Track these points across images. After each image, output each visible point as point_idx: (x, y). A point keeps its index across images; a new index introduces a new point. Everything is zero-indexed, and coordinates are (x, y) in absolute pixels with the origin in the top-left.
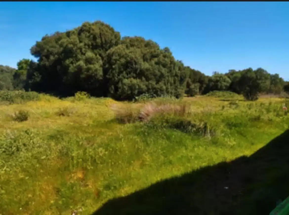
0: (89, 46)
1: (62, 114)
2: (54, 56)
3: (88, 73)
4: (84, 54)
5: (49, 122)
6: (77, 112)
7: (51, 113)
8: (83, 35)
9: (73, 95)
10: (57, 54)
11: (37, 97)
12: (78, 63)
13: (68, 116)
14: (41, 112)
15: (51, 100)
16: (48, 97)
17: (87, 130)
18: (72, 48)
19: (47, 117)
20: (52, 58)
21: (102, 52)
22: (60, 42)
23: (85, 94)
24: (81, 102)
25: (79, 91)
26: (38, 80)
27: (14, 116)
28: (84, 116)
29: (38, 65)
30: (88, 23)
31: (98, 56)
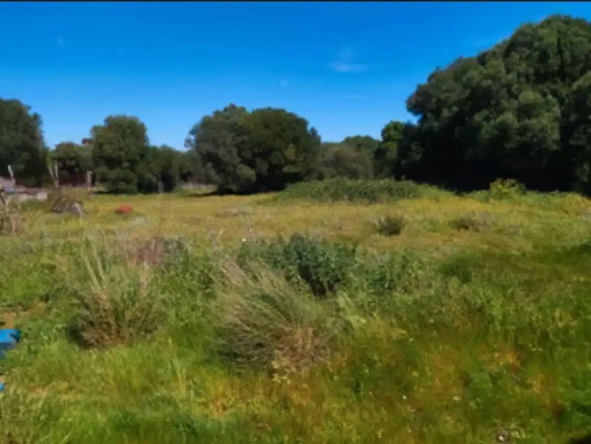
0: (527, 76)
1: (462, 225)
2: (450, 108)
3: (524, 138)
4: (516, 97)
5: (438, 239)
6: (495, 224)
7: (441, 222)
8: (515, 56)
9: (486, 187)
10: (457, 103)
11: (415, 191)
12: (501, 118)
13: (477, 230)
14: (423, 221)
15: (441, 198)
16: (434, 191)
17: (521, 265)
18: (489, 87)
19: (434, 231)
20: (446, 113)
21: (559, 86)
22: (464, 79)
23: (513, 185)
24: (504, 202)
25: (499, 177)
26: (418, 157)
27: (377, 223)
28: (510, 232)
29: (419, 129)
30: (529, 26)
31: (550, 97)
